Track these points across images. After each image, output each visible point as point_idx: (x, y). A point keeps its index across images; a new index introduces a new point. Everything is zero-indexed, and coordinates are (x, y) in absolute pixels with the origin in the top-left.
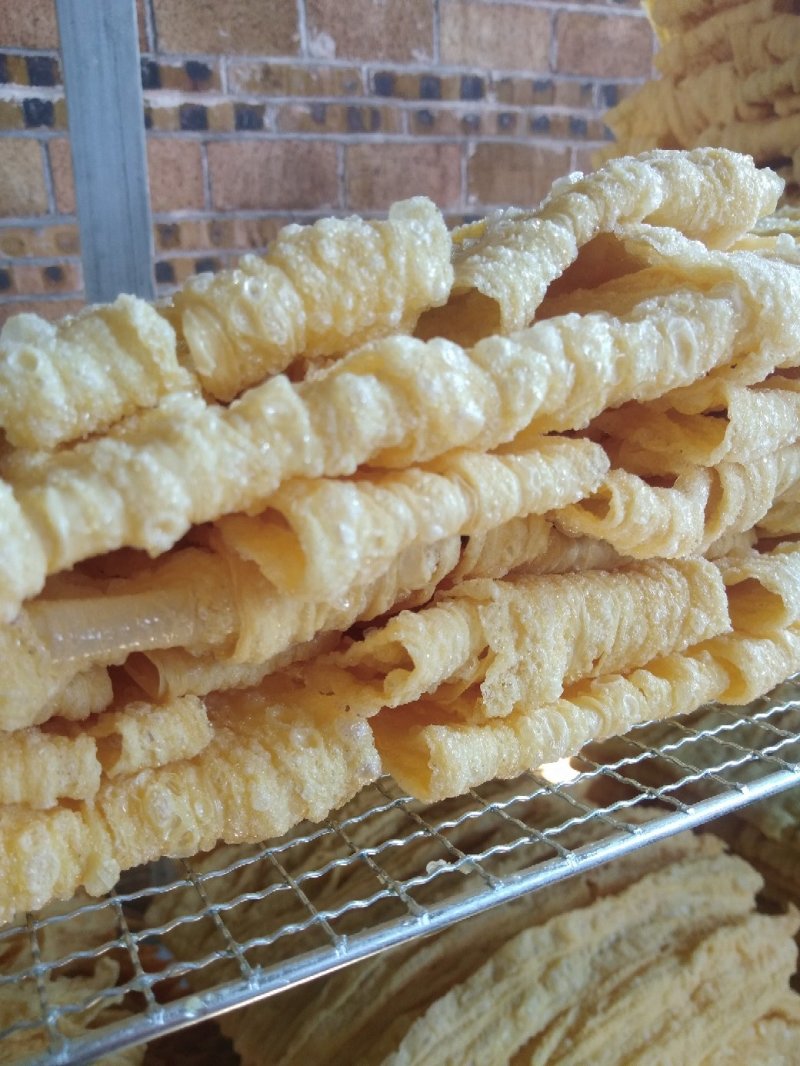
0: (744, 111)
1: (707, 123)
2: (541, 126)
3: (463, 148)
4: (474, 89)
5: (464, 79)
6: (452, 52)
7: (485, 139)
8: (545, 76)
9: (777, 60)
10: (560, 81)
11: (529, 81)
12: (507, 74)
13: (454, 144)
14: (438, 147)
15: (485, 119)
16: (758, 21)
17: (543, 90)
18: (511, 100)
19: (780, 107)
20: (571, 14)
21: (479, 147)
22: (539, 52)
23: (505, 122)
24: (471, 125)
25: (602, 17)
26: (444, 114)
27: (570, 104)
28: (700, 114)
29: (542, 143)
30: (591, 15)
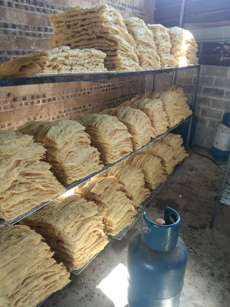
0: (65, 39)
1: (61, 40)
2: (27, 34)
3: (13, 38)
4: (14, 26)
5: (12, 24)
6: (9, 19)
7: (17, 36)
8: (27, 25)
9: (68, 34)
10: (30, 26)
11: (24, 25)
12: (20, 24)
13: (11, 37)
14: (9, 37)
15: (17, 32)
16: (65, 29)
17: (26, 27)
18: (21, 29)
19: (69, 39)
20: (30, 13)
21: (16, 38)
22: (25, 20)
23: (21, 33)
24: (14, 33)
25: (36, 14)
26: (9, 30)
27: (32, 30)
28: (60, 38)
29: (28, 37)
30: (34, 14)
